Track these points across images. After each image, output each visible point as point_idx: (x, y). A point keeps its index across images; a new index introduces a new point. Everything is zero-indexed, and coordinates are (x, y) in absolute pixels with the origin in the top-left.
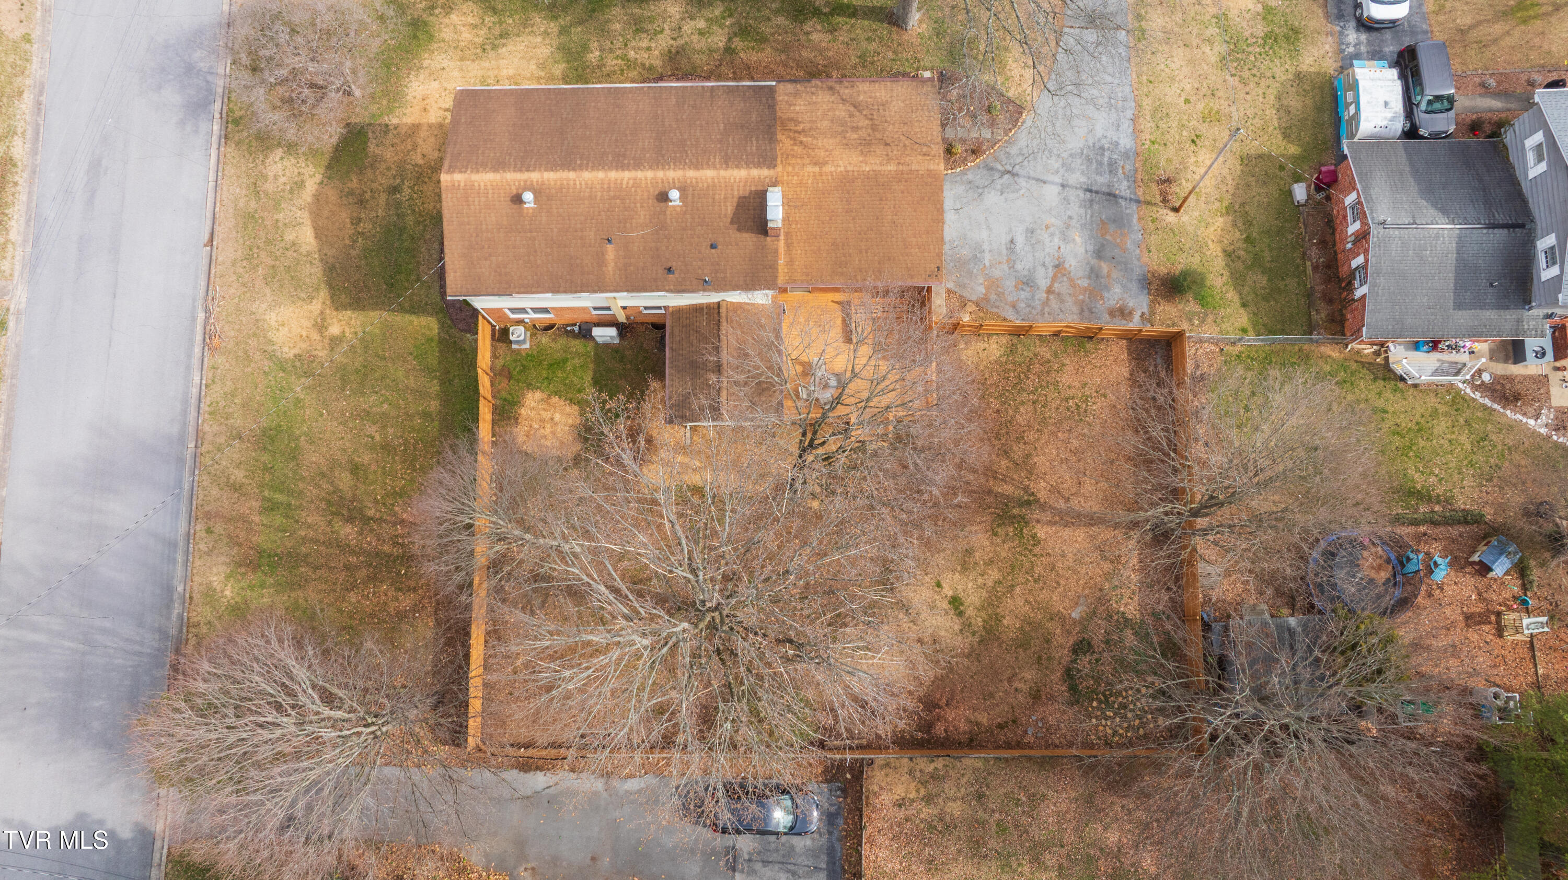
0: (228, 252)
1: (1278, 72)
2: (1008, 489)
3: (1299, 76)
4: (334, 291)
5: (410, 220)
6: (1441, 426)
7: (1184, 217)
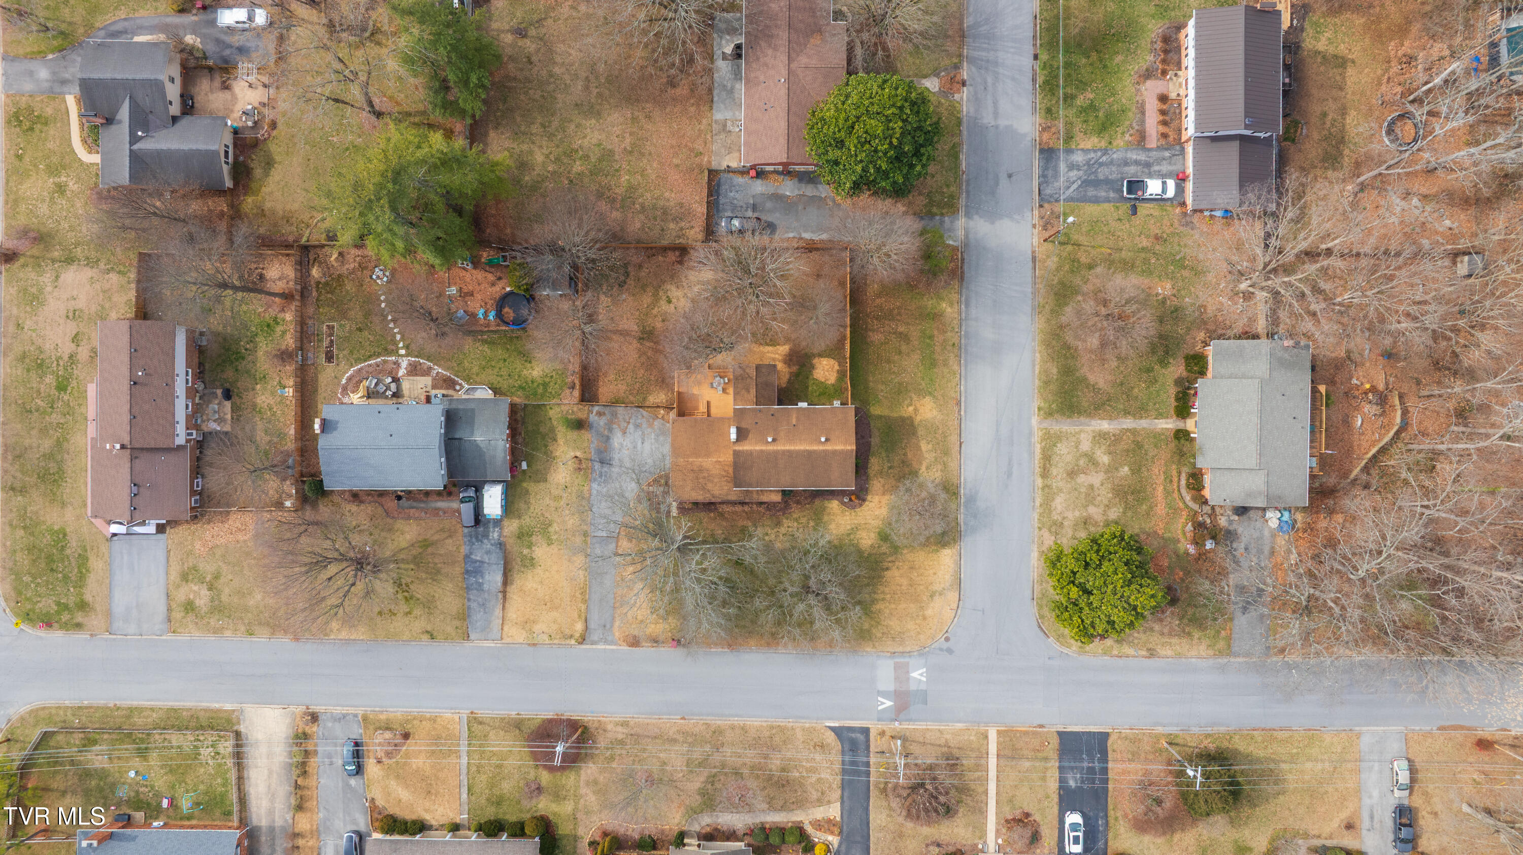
0: (954, 438)
1: (528, 520)
2: (648, 344)
3: (519, 517)
4: (912, 424)
5: (884, 454)
6: (475, 369)
7: (572, 454)
